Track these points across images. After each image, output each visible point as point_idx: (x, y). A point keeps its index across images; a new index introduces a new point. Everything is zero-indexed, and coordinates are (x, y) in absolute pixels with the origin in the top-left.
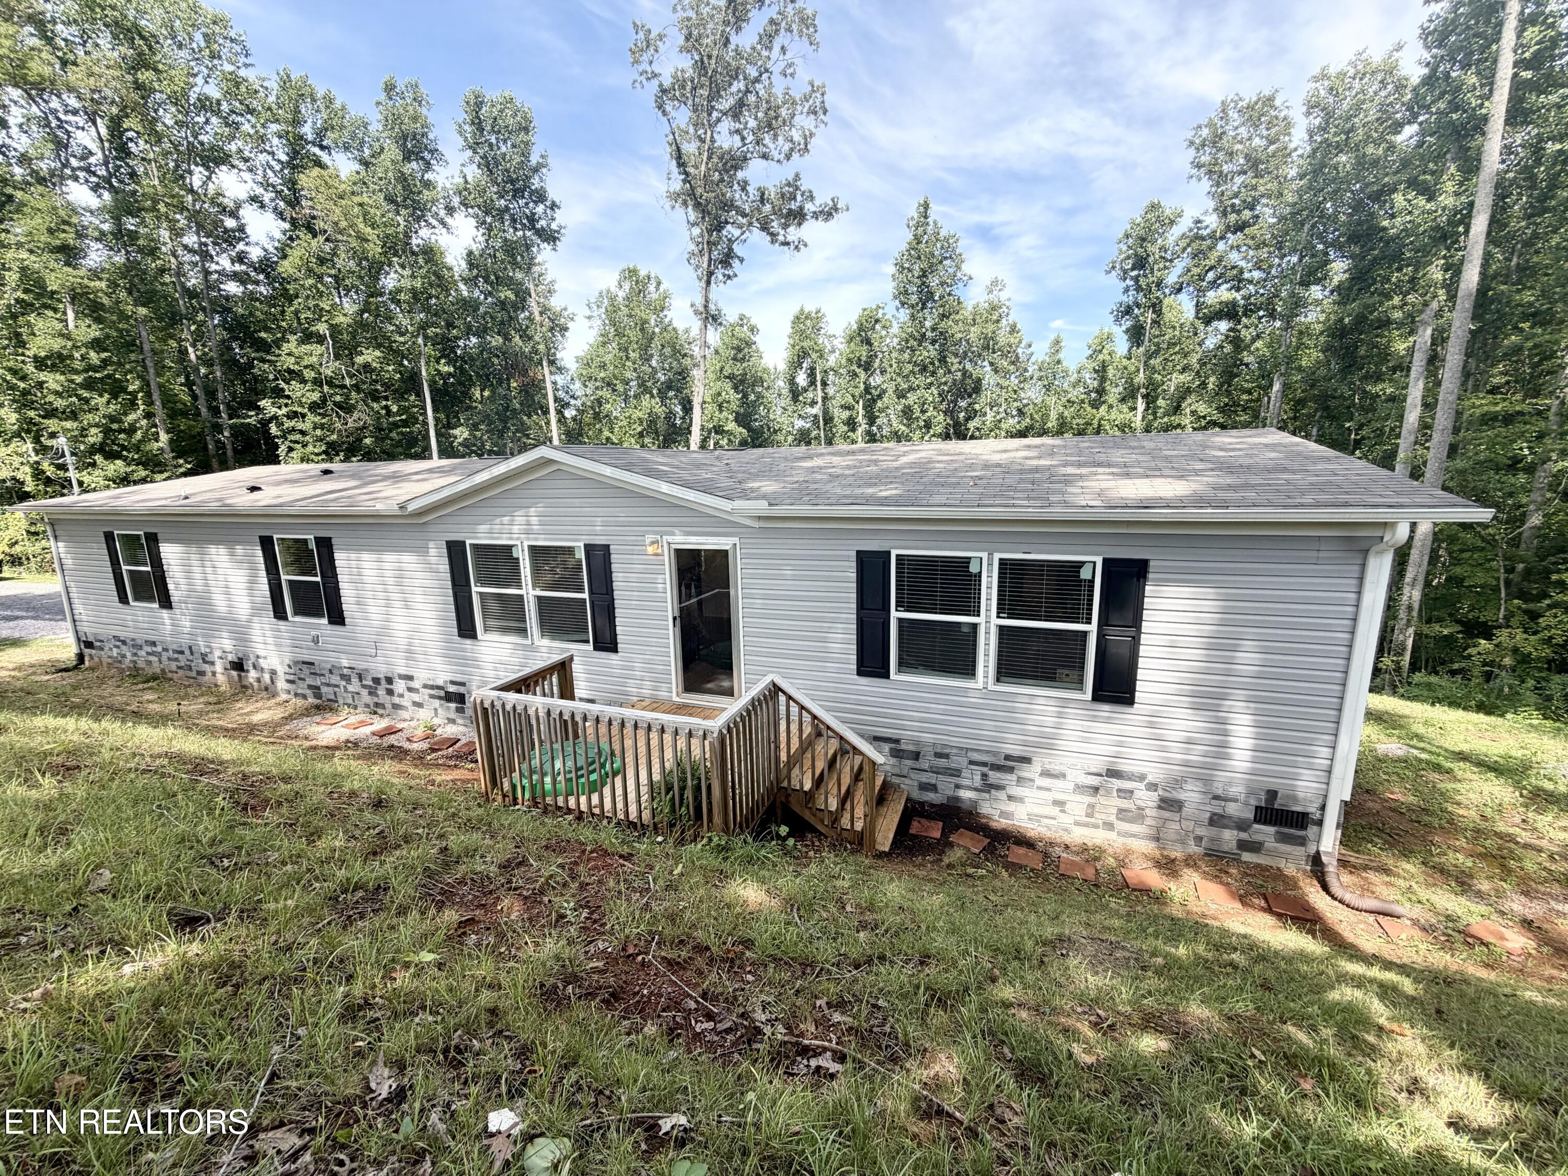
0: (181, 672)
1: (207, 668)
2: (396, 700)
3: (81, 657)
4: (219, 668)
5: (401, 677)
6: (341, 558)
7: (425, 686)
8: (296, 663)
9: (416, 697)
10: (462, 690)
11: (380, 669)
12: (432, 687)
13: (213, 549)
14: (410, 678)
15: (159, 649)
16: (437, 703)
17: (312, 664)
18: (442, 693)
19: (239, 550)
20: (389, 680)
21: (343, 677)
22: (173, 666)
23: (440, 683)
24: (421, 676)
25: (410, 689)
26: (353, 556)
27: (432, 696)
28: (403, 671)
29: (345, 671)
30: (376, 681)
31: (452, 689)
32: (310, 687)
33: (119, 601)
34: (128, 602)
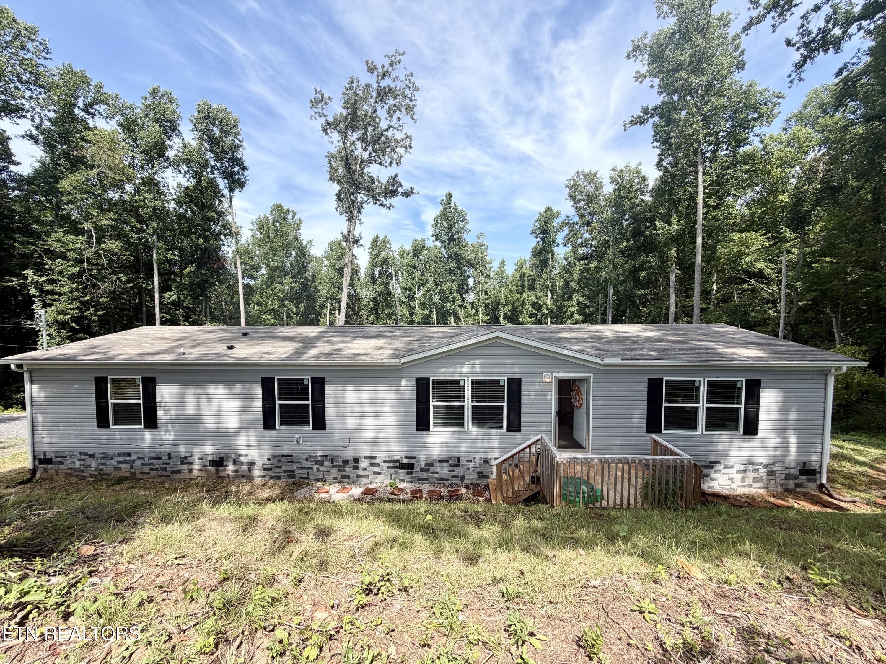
0: (153, 473)
1: (185, 468)
2: (361, 472)
3: (34, 471)
4: (197, 466)
5: (366, 458)
6: (329, 390)
7: (385, 462)
8: (274, 457)
9: (376, 469)
10: (413, 461)
11: (349, 454)
12: (390, 462)
13: (211, 387)
14: (374, 458)
15: (134, 458)
16: (392, 471)
17: (292, 456)
18: (398, 465)
19: (238, 387)
20: (356, 461)
21: (316, 462)
22: (146, 469)
23: (397, 458)
24: (381, 455)
25: (372, 465)
26: (339, 388)
27: (389, 467)
28: (367, 454)
29: (319, 458)
30: (346, 462)
31: (405, 461)
32: (285, 471)
33: (98, 426)
34: (108, 426)
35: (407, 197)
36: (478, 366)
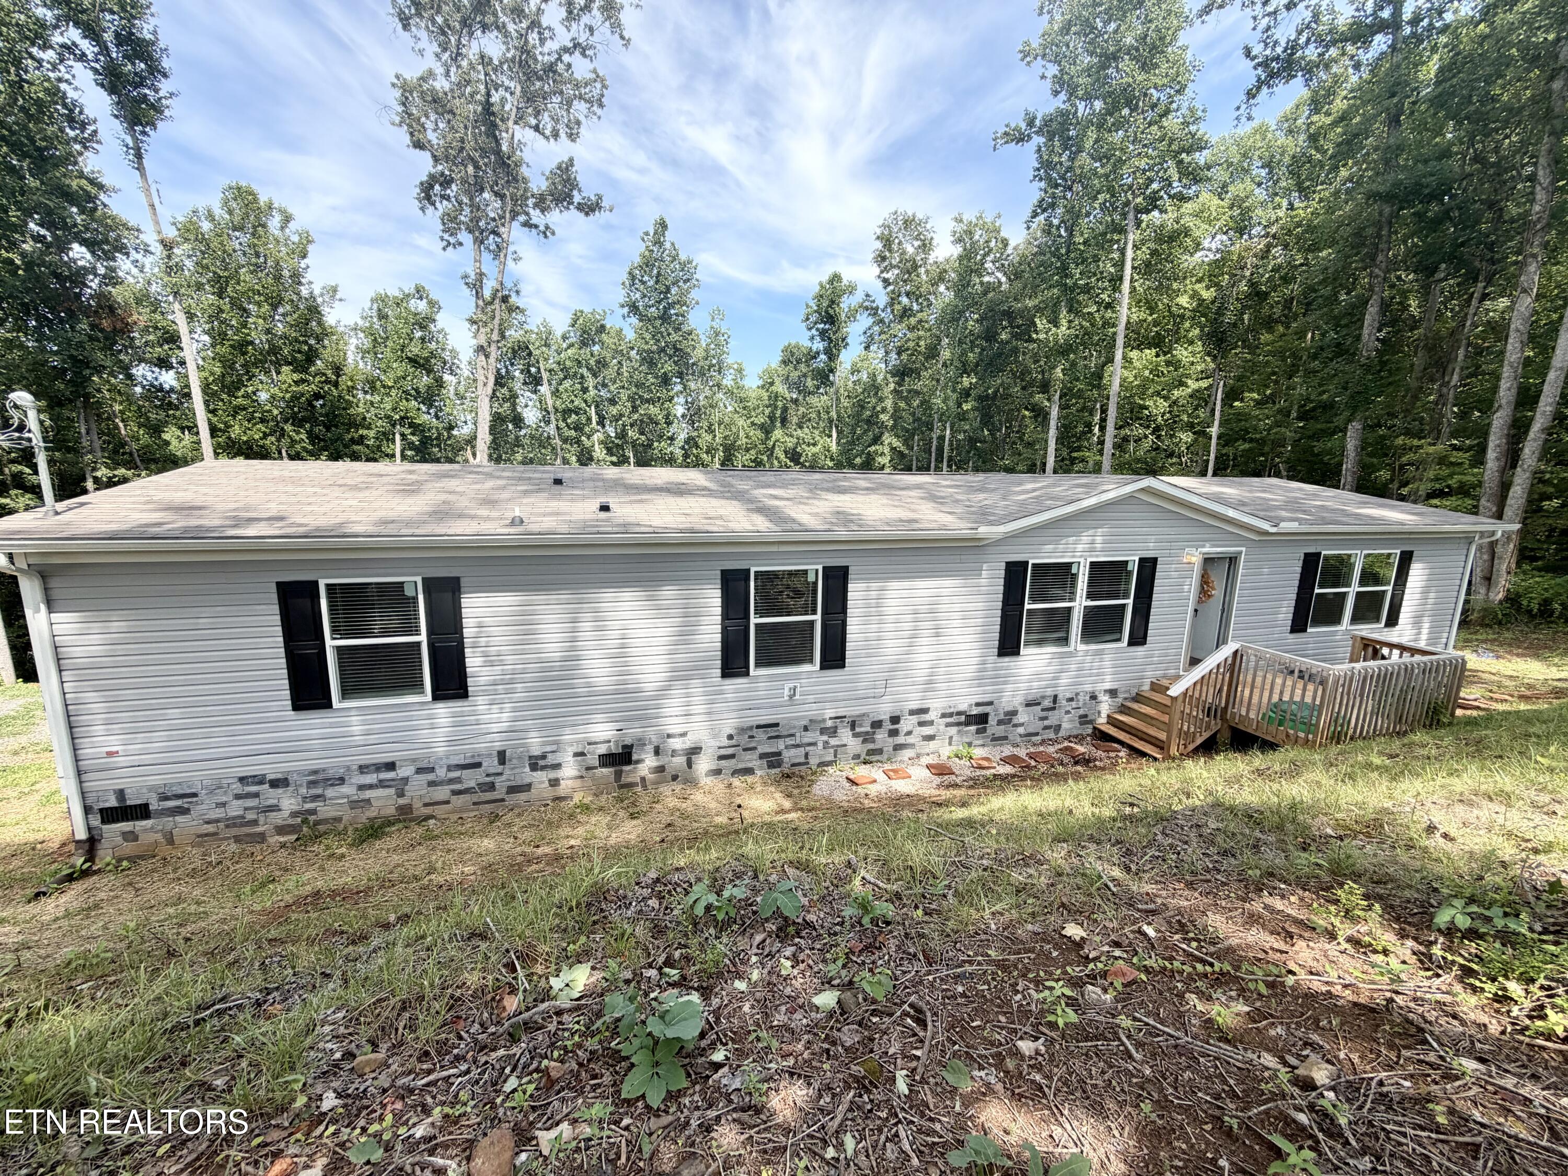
0: (458, 801)
1: (540, 778)
2: (900, 740)
3: (91, 845)
4: (569, 770)
5: (912, 713)
6: (856, 591)
7: (944, 716)
8: (742, 730)
9: (927, 731)
10: (987, 709)
11: (884, 710)
12: (951, 715)
13: (608, 595)
14: (925, 711)
15: (405, 771)
16: (953, 730)
17: (777, 725)
18: (963, 718)
19: (668, 593)
20: (895, 720)
21: (823, 731)
22: (442, 793)
23: (963, 707)
24: (937, 706)
25: (921, 724)
26: (874, 585)
27: (948, 725)
28: (915, 705)
29: (829, 724)
30: (877, 724)
31: (975, 711)
32: (762, 756)
33: (296, 708)
34: (329, 705)
35: (587, 214)
36: (1099, 539)
